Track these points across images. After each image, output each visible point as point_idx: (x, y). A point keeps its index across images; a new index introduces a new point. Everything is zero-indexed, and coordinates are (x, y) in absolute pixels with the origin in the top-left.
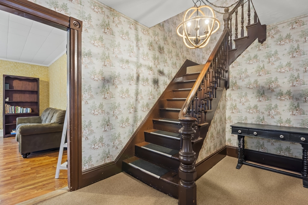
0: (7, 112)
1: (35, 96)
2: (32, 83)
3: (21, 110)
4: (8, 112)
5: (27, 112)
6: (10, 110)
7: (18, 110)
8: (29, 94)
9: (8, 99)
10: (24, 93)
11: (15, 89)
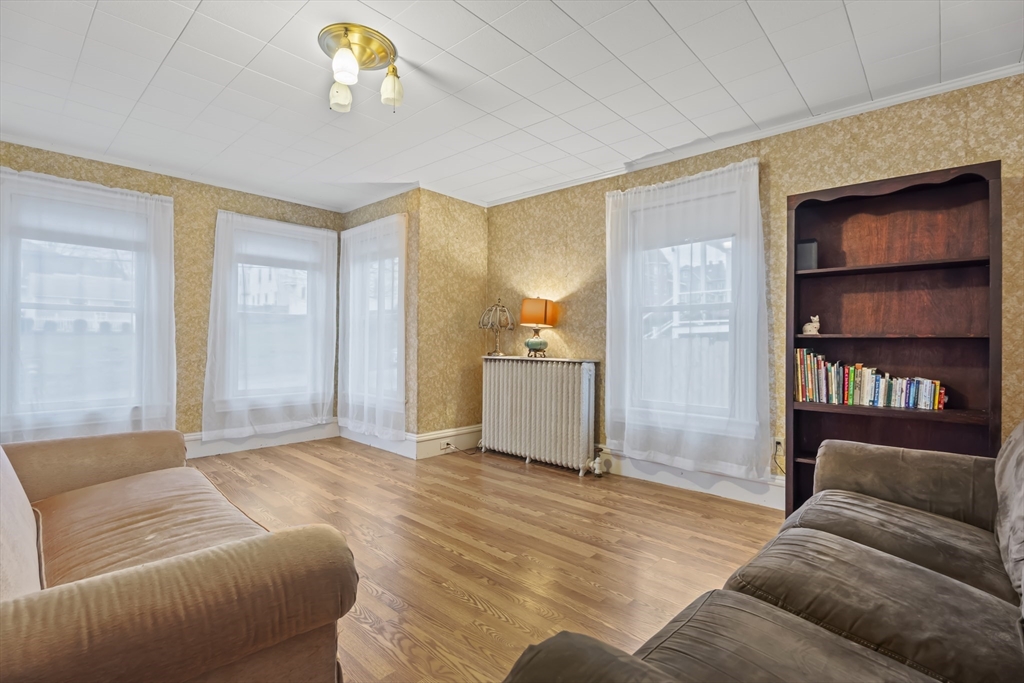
0: (804, 395)
1: (976, 295)
2: (954, 211)
3: (876, 387)
4: (809, 395)
5: (916, 404)
6: (822, 382)
7: (859, 386)
8: (933, 286)
9: (817, 325)
10: (901, 287)
11: (850, 265)
